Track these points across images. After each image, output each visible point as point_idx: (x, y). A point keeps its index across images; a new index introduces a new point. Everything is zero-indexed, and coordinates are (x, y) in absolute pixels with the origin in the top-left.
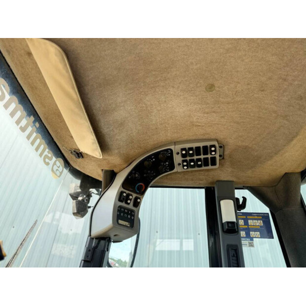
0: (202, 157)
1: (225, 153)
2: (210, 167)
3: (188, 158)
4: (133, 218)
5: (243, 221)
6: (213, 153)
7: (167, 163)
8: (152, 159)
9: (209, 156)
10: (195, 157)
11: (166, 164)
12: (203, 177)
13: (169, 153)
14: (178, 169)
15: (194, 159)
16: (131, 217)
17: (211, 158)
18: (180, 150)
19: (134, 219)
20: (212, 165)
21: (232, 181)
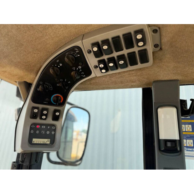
0: (125, 52)
1: (163, 41)
2: (140, 66)
3: (105, 57)
4: (53, 133)
5: (190, 126)
6: (141, 44)
7: (80, 67)
8: (58, 64)
9: (136, 49)
10: (115, 54)
11: (79, 69)
12: (135, 78)
13: (78, 53)
14: (95, 73)
15: (113, 58)
16: (51, 133)
17: (139, 51)
18: (90, 46)
19: (55, 134)
20: (142, 63)
21: (177, 80)
